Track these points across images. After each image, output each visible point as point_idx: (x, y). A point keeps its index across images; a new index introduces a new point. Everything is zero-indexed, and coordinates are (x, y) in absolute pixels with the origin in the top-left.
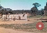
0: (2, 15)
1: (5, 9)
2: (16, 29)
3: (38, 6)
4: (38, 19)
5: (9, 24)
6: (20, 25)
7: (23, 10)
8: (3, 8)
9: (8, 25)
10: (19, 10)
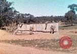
0: (17, 24)
2: (41, 47)
5: (28, 39)
6: (48, 40)
7: (52, 16)
8: (18, 13)
9: (28, 41)
10: (45, 17)
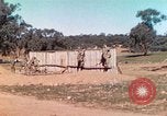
1: (39, 31)
2: (78, 101)
3: (157, 21)
4: (157, 65)
5: (51, 84)
6: (93, 86)
7: (102, 35)
8: (29, 29)
10: (88, 36)
